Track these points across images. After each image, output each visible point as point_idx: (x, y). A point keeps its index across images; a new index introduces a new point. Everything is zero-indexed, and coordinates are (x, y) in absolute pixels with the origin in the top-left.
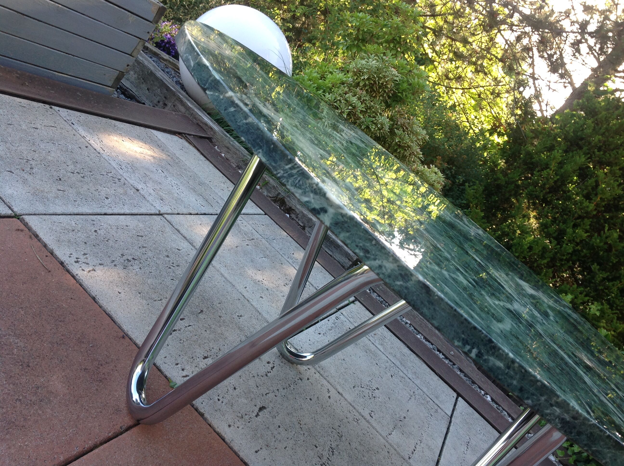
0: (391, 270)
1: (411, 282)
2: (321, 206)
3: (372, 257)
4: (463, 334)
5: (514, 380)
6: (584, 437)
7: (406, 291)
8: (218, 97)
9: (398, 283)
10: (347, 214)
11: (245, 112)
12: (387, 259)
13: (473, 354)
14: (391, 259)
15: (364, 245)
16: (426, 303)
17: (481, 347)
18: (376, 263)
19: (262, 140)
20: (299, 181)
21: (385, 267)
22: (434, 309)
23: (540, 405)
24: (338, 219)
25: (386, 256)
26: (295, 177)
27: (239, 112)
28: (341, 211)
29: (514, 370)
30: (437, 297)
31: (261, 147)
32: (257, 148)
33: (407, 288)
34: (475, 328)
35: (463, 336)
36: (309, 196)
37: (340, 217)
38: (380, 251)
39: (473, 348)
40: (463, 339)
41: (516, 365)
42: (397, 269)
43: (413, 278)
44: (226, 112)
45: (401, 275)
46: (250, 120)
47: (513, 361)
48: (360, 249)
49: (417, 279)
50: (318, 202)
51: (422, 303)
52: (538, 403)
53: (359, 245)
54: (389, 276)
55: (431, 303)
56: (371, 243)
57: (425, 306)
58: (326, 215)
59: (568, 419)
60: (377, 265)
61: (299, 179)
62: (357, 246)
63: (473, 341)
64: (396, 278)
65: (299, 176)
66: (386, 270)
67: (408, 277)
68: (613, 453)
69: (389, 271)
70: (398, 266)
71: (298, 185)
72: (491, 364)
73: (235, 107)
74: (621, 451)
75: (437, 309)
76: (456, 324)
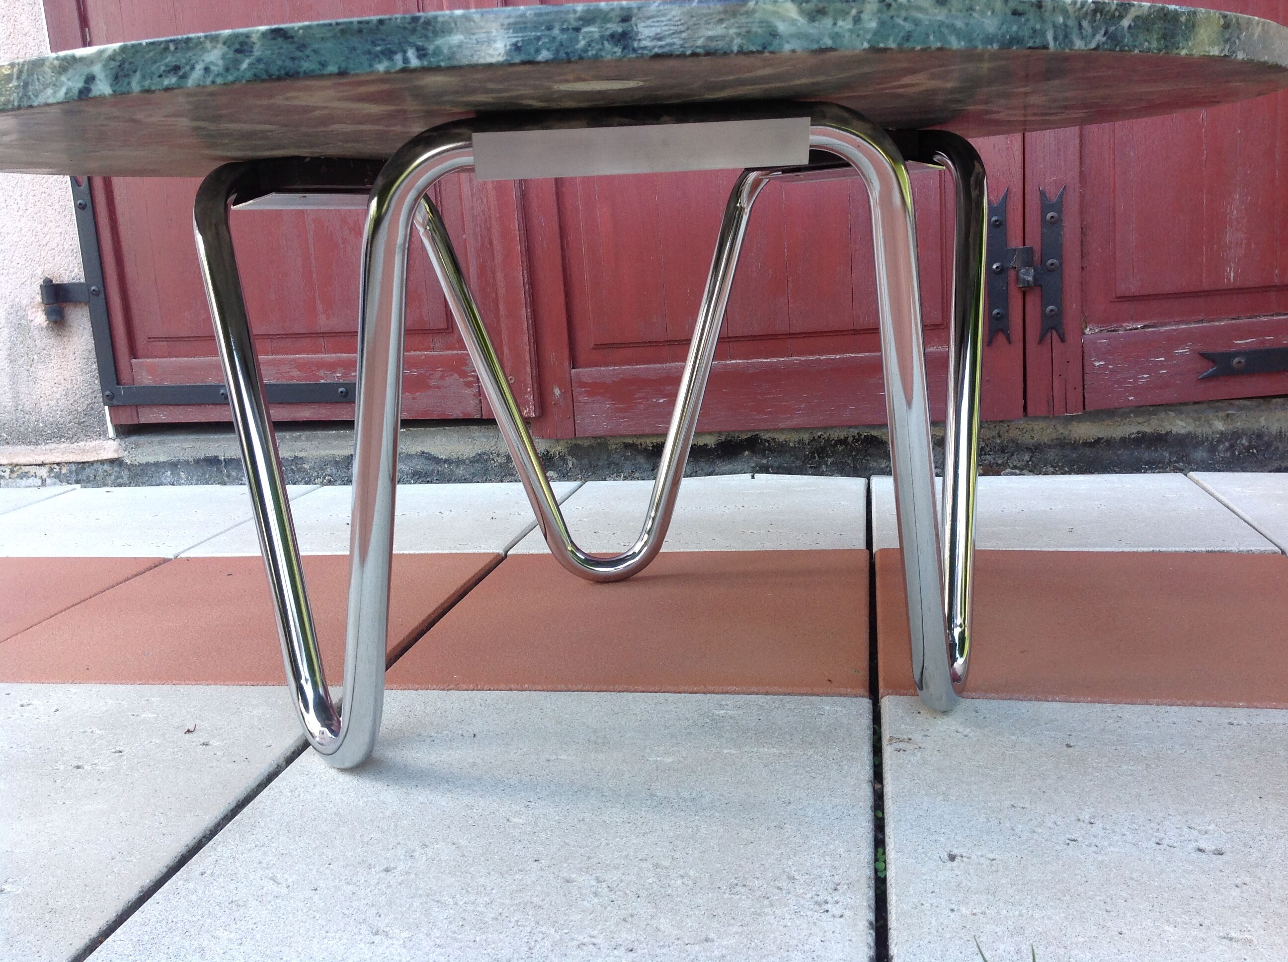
0: (222, 58)
1: (257, 47)
2: (84, 77)
4: (376, 46)
5: (495, 41)
7: (262, 66)
9: (244, 66)
10: (115, 51)
12: (204, 50)
13: (413, 60)
14: (208, 45)
15: (166, 65)
16: (298, 54)
17: (412, 39)
18: (198, 70)
20: (38, 80)
21: (212, 63)
22: (314, 51)
23: (561, 45)
24: (111, 69)
25: (199, 46)
26: (30, 81)
28: (106, 55)
29: (480, 28)
30: (301, 31)
33: (259, 60)
34: (381, 22)
35: (378, 48)
36: (62, 84)
37: (112, 65)
38: (189, 49)
39: (405, 52)
40: (382, 52)
41: (478, 18)
42: (225, 49)
43: (254, 38)
45: (237, 51)
47: (469, 18)
48: (167, 77)
49: (259, 34)
50: (77, 76)
51: (293, 59)
52: (557, 44)
53: (161, 71)
54: (227, 70)
55: (302, 47)
56: (170, 52)
57: (300, 59)
58: (98, 82)
59: (620, 30)
60: (202, 72)
61: (36, 78)
62: (160, 76)
63: (396, 41)
64: (237, 63)
65: (33, 75)
66: (217, 65)
67: (246, 43)
69: (220, 62)
70: (224, 44)
72: (447, 52)
75: (316, 46)
76: (355, 41)
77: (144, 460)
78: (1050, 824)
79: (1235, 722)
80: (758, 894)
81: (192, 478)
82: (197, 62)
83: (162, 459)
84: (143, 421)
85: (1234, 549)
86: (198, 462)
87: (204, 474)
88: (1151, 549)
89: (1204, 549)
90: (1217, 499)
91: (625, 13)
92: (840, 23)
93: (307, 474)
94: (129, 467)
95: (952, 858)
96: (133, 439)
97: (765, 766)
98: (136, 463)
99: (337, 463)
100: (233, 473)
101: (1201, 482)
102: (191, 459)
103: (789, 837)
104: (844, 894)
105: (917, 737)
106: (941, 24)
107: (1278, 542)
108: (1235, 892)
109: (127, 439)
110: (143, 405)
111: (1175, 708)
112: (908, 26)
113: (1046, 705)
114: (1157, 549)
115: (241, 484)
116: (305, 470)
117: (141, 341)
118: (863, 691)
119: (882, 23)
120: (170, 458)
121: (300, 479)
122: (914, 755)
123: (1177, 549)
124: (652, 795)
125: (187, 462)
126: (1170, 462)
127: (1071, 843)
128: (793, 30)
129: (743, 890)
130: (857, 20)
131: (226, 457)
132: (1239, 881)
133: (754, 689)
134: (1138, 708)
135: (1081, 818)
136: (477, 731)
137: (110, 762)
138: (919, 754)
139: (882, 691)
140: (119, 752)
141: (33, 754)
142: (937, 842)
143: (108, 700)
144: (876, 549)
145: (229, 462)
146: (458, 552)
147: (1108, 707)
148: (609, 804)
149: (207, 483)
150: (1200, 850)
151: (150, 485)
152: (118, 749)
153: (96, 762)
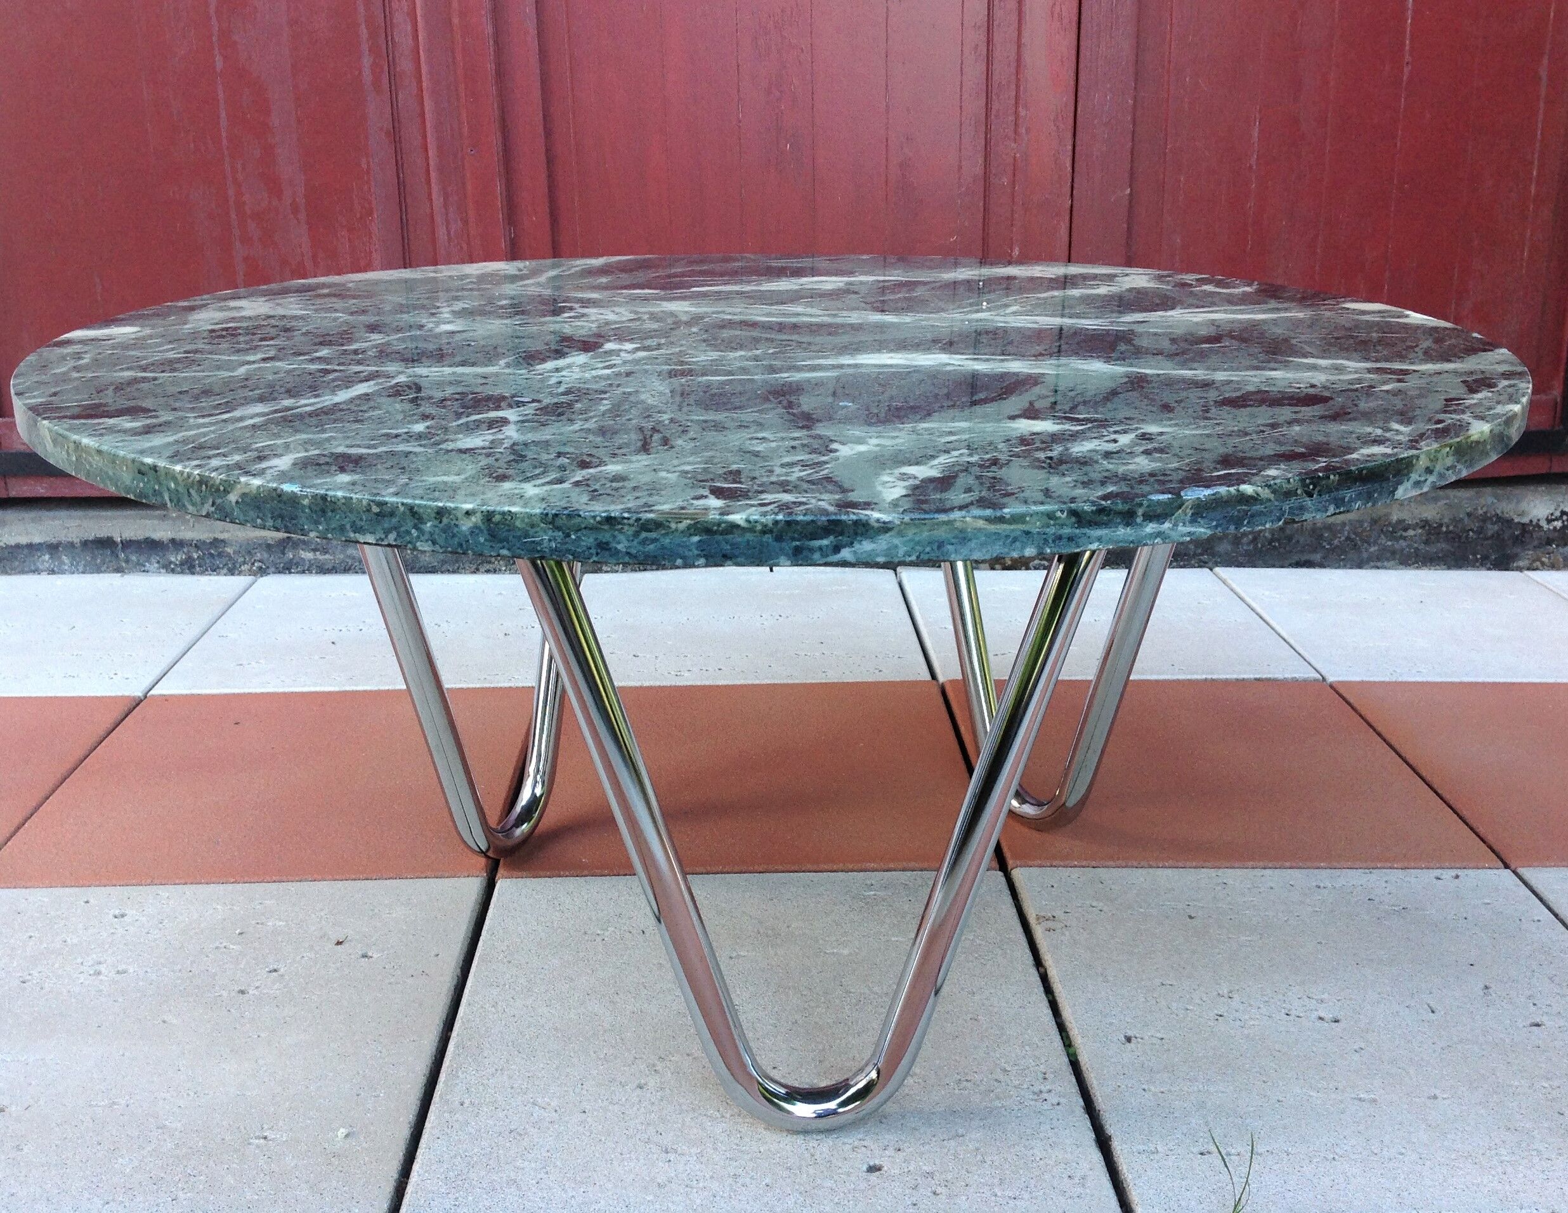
77: (12, 542)
78: (1198, 1001)
79: (1322, 885)
80: (982, 1088)
81: (78, 563)
83: (37, 539)
84: (13, 494)
85: (1280, 676)
86: (85, 544)
87: (94, 558)
88: (1204, 677)
89: (1252, 676)
90: (1249, 605)
93: (230, 558)
95: (1129, 1040)
99: (269, 547)
100: (134, 558)
101: (1230, 582)
102: (76, 541)
103: (986, 1030)
104: (1053, 1083)
105: (1059, 913)
107: (1317, 664)
108: (1356, 1057)
110: (15, 475)
111: (1268, 872)
113: (1159, 872)
114: (1209, 677)
115: (144, 571)
116: (229, 555)
118: (995, 864)
120: (48, 539)
121: (221, 566)
122: (1063, 934)
123: (1228, 677)
125: (72, 545)
126: (1195, 555)
127: (1219, 1018)
129: (969, 1085)
131: (124, 538)
132: (1356, 1047)
134: (1239, 872)
135: (1221, 992)
136: (642, 927)
137: (274, 983)
138: (1067, 933)
139: (1010, 863)
140: (275, 971)
141: (178, 978)
142: (1111, 1024)
143: (215, 905)
144: (941, 679)
145: (127, 544)
146: (492, 686)
147: (1213, 873)
148: (812, 1004)
149: (99, 571)
150: (1321, 1018)
151: (22, 572)
152: (271, 967)
153: (257, 984)
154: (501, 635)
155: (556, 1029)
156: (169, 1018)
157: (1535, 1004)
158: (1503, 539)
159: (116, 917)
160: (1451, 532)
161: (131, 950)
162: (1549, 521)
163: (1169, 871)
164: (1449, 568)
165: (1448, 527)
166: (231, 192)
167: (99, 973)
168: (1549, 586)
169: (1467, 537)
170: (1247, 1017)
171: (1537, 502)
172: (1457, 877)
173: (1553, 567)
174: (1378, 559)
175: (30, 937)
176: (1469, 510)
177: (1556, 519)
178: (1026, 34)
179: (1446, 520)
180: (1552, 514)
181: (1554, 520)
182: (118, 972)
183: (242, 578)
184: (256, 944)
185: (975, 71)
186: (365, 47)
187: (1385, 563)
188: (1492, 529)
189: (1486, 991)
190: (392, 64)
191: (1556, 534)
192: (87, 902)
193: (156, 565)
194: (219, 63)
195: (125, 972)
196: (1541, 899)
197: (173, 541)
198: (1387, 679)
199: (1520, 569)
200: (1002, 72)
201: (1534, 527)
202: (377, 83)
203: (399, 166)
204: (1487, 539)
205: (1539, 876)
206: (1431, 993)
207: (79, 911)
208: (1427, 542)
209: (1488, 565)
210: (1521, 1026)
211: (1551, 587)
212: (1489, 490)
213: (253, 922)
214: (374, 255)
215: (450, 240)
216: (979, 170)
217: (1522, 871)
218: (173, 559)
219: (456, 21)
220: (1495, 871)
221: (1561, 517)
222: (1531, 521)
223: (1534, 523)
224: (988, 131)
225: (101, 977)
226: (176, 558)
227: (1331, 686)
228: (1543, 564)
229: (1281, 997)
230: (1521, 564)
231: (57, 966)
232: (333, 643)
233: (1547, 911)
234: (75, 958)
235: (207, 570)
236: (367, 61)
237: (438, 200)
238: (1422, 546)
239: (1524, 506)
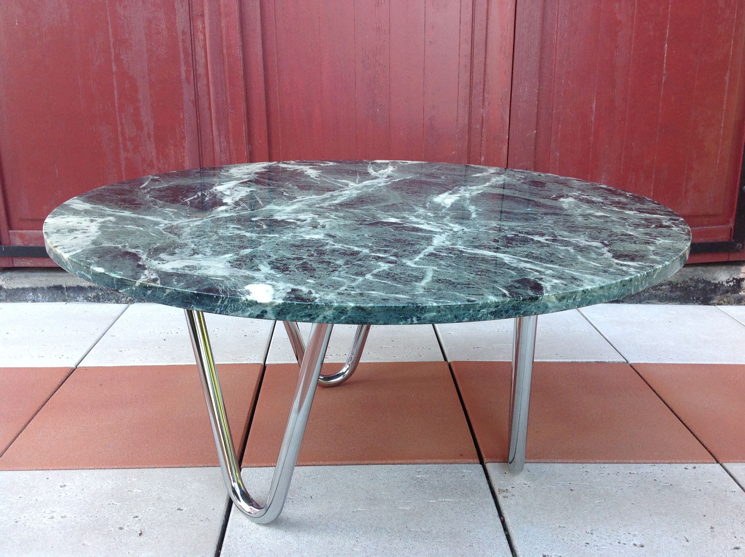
1: (349, 312)
2: (261, 311)
3: (315, 316)
6: (511, 311)
7: (351, 319)
8: (132, 290)
9: (343, 318)
10: (279, 304)
11: (160, 288)
12: (325, 310)
13: (415, 321)
14: (327, 309)
15: (305, 313)
17: (416, 314)
18: (321, 318)
19: (187, 299)
20: (234, 306)
21: (327, 315)
22: (375, 316)
25: (323, 309)
26: (229, 306)
27: (155, 291)
28: (274, 305)
29: (443, 310)
30: (370, 308)
31: (191, 304)
32: (189, 306)
33: (350, 317)
34: (404, 307)
35: (401, 316)
36: (248, 311)
37: (277, 309)
38: (317, 309)
39: (413, 318)
40: (403, 318)
41: (442, 307)
42: (335, 311)
43: (348, 309)
44: (146, 296)
45: (339, 312)
46: (168, 291)
47: (439, 307)
49: (351, 307)
50: (256, 310)
51: (365, 318)
52: (471, 316)
53: (302, 315)
54: (334, 319)
55: (370, 314)
56: (308, 309)
57: (367, 318)
58: (268, 313)
59: (494, 310)
60: (322, 318)
61: (232, 305)
62: (301, 317)
63: (409, 314)
64: (339, 317)
65: (231, 304)
66: (330, 317)
67: (345, 310)
68: (533, 305)
69: (331, 316)
70: (334, 309)
71: (235, 309)
72: (428, 318)
73: (149, 290)
74: (538, 301)
75: (375, 314)
76: (392, 313)
77: (15, 287)
78: (577, 536)
79: (632, 472)
81: (46, 297)
82: (320, 314)
83: (27, 286)
84: (16, 265)
85: (607, 361)
86: (49, 288)
87: (53, 294)
88: (571, 360)
89: (594, 360)
90: (590, 323)
91: (497, 304)
92: (569, 301)
94: (6, 291)
96: (8, 274)
97: (452, 510)
98: (10, 288)
100: (72, 295)
102: (45, 287)
105: (509, 488)
106: (601, 295)
107: (624, 355)
109: (4, 274)
110: (17, 257)
111: (606, 466)
112: (590, 298)
113: (556, 465)
114: (574, 360)
115: (76, 301)
117: (15, 220)
118: (477, 460)
119: (582, 299)
120: (32, 286)
121: (112, 299)
123: (583, 360)
124: (410, 531)
125: (43, 288)
127: (587, 545)
128: (553, 305)
130: (574, 299)
131: (67, 285)
133: (429, 461)
134: (593, 466)
135: (587, 531)
136: (311, 494)
137: (136, 524)
138: (513, 499)
139: (485, 460)
140: (137, 517)
141: (91, 520)
142: (536, 549)
143: (108, 481)
144: (449, 360)
145: (69, 288)
146: (239, 363)
147: (581, 465)
148: (393, 538)
149: (55, 300)
150: (635, 545)
151: (20, 301)
152: (135, 515)
153: (129, 524)
154: (243, 336)
155: (270, 551)
156: (86, 542)
157: (735, 537)
158: (706, 290)
159: (61, 487)
160: (683, 287)
161: (68, 505)
162: (727, 282)
163: (560, 465)
164: (681, 304)
165: (681, 284)
166: (119, 129)
167: (53, 518)
168: (727, 313)
169: (690, 290)
170: (600, 544)
171: (722, 273)
172: (695, 468)
173: (729, 303)
174: (649, 299)
175: (20, 497)
176: (690, 277)
177: (731, 282)
178: (488, 60)
179: (680, 281)
180: (729, 279)
181: (729, 282)
182: (62, 517)
183: (123, 305)
184: (128, 503)
185: (465, 77)
186: (182, 62)
187: (652, 301)
188: (701, 286)
189: (712, 530)
190: (195, 70)
191: (731, 288)
192: (48, 478)
193: (82, 298)
194: (114, 68)
195: (65, 517)
196: (735, 480)
197: (90, 287)
198: (657, 362)
199: (714, 304)
200: (478, 77)
201: (721, 285)
202: (187, 79)
203: (198, 116)
204: (698, 290)
205: (733, 467)
206: (686, 531)
207: (43, 484)
208: (671, 292)
209: (699, 302)
210: (730, 549)
211: (729, 314)
212: (700, 268)
213: (126, 490)
214: (186, 157)
215: (221, 151)
216: (466, 121)
217: (725, 464)
218: (90, 295)
219: (225, 51)
220: (712, 465)
221: (733, 281)
222: (719, 282)
223: (720, 283)
224: (470, 103)
225: (53, 520)
226: (91, 295)
227: (631, 366)
228: (724, 302)
229: (616, 534)
230: (715, 302)
231: (33, 513)
232: (164, 340)
233: (738, 486)
234: (41, 509)
235: (106, 300)
236: (183, 69)
237: (215, 133)
238: (669, 293)
239: (716, 275)
